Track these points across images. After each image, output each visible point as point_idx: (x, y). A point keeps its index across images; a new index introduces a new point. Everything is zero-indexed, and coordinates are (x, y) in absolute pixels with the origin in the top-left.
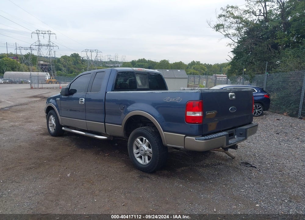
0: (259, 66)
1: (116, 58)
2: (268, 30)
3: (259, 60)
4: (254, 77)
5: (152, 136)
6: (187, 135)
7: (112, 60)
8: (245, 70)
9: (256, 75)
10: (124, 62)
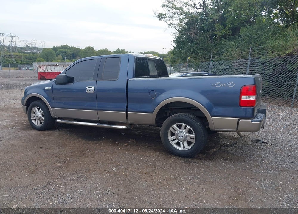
0: (203, 55)
1: (34, 44)
2: (208, 23)
3: (202, 49)
4: (199, 64)
5: (195, 122)
6: (241, 118)
7: (30, 46)
8: (189, 58)
9: (200, 63)
10: (43, 47)
